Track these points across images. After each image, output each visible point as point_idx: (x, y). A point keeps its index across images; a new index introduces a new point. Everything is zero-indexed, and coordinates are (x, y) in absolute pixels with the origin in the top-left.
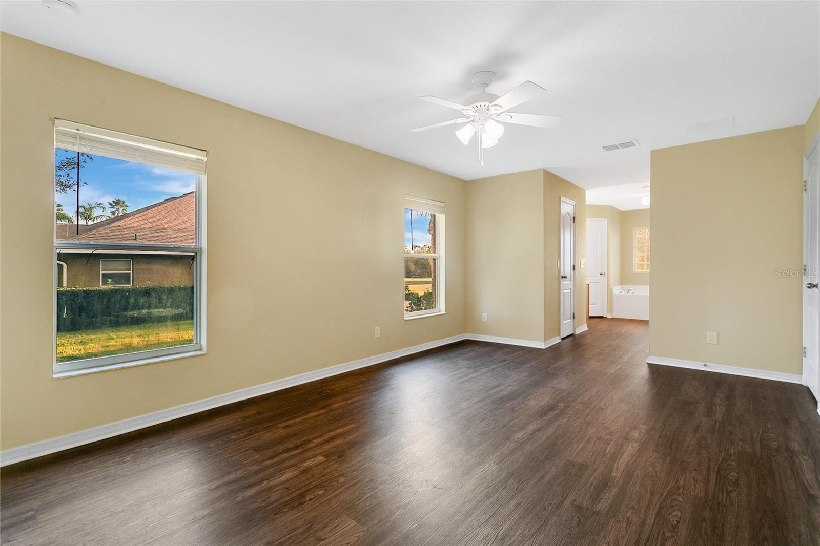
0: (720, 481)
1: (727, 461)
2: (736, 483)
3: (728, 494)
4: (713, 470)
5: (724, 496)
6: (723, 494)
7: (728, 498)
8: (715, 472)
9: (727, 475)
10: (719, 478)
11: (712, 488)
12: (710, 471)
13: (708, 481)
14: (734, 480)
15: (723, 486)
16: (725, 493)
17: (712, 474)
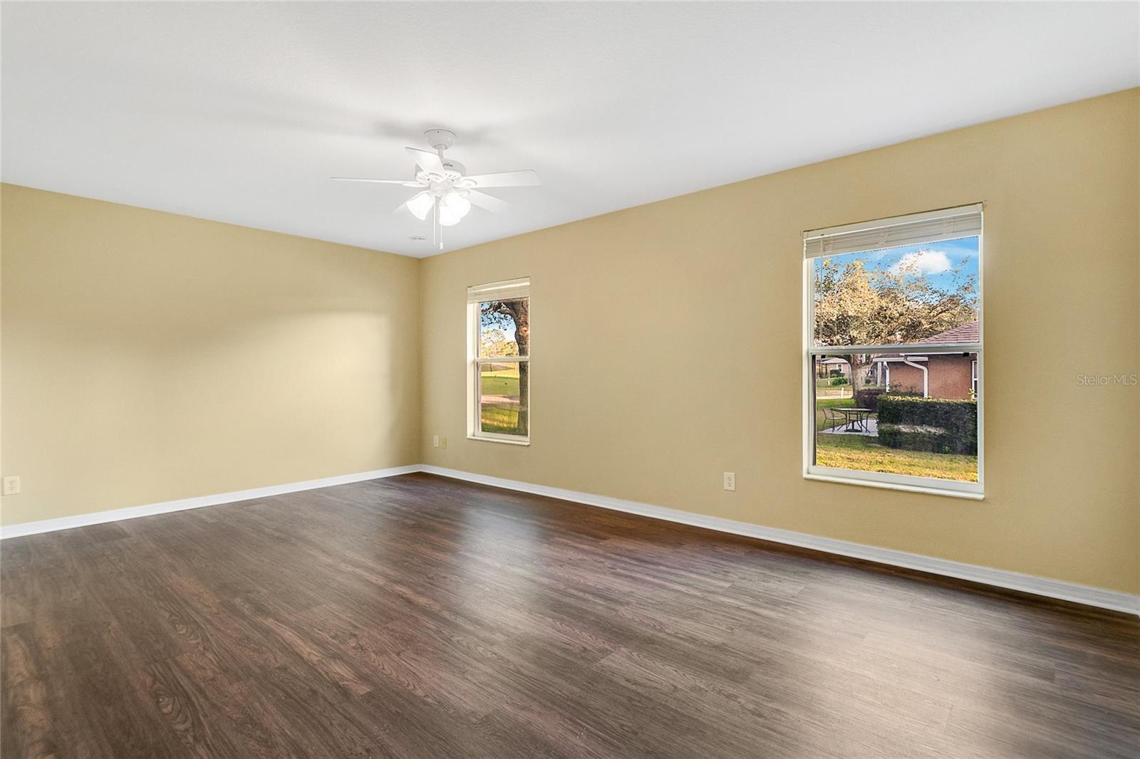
0: (175, 686)
1: (193, 724)
2: (156, 696)
3: (154, 676)
4: (195, 694)
5: (157, 673)
6: (160, 673)
7: (152, 673)
8: (190, 693)
9: (174, 700)
10: (180, 689)
11: (176, 671)
12: (196, 690)
13: (188, 677)
14: (161, 700)
15: (167, 682)
16: (159, 675)
17: (192, 687)
